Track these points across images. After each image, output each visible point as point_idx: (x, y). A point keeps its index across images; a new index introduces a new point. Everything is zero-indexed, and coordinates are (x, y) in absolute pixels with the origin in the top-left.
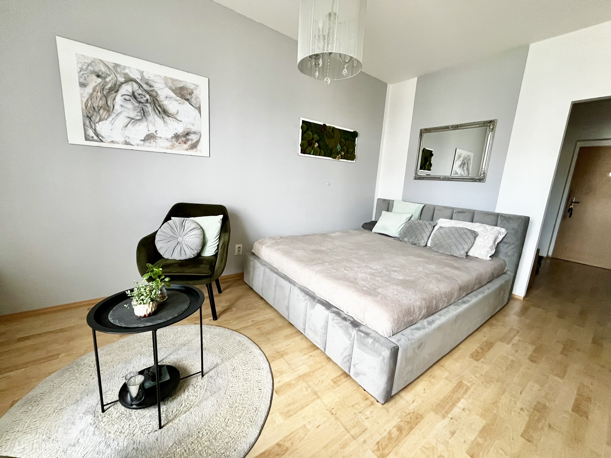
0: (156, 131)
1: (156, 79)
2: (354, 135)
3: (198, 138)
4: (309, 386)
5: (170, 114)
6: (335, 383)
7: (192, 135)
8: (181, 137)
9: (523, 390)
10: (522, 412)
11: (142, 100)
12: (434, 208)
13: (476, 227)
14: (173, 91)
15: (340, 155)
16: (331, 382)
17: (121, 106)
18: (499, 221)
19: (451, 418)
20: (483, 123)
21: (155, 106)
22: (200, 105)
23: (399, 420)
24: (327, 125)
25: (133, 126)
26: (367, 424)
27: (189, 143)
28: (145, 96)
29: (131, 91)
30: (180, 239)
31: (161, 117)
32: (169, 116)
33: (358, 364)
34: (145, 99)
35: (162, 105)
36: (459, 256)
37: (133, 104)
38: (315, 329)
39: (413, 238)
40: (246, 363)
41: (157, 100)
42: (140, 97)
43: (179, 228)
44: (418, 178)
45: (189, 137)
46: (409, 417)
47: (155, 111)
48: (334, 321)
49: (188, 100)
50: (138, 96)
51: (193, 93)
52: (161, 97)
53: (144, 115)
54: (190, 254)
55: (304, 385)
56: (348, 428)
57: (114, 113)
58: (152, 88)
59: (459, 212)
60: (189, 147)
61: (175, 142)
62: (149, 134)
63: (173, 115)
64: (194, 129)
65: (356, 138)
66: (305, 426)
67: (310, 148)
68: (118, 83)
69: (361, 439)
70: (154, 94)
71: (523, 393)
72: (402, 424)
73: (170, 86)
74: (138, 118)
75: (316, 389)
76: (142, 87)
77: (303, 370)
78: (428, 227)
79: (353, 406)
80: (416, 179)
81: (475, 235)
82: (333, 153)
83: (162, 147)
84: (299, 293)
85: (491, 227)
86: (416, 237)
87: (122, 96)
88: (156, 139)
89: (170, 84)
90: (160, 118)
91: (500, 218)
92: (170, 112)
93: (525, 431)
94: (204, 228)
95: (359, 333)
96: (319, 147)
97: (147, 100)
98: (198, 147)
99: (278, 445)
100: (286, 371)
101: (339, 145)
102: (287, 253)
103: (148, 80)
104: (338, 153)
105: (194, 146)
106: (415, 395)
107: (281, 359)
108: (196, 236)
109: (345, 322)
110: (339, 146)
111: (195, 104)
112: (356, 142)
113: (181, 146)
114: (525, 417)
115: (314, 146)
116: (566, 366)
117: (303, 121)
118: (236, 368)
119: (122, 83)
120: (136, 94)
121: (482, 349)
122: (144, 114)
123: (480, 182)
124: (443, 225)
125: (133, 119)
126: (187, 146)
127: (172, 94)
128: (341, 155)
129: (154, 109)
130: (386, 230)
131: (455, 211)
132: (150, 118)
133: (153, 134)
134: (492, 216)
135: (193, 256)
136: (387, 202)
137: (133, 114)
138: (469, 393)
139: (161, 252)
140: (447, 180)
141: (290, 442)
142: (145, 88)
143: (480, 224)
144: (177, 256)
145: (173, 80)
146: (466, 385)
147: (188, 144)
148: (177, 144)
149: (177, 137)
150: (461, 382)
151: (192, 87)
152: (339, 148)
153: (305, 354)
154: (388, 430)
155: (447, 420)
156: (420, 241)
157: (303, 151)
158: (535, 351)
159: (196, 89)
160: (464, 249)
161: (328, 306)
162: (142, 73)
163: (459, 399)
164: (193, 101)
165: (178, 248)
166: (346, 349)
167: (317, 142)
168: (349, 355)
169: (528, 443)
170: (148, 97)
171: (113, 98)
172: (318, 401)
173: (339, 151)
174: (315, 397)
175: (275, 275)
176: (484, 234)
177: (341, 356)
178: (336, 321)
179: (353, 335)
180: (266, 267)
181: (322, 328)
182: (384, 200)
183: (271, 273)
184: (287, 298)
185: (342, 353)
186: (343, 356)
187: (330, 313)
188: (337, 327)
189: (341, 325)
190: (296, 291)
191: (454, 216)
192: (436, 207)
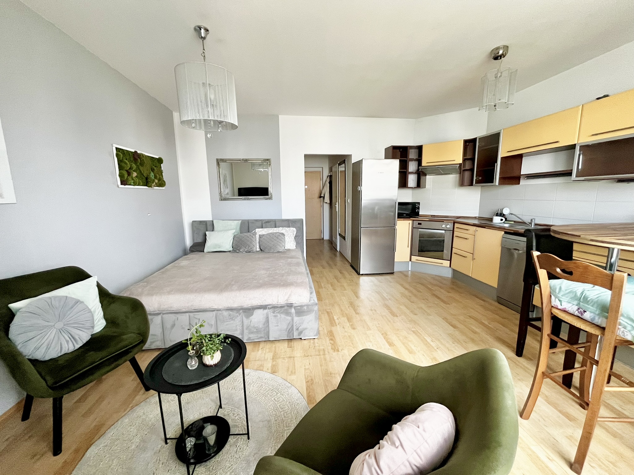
2: (160, 161)
6: (291, 347)
9: (343, 301)
13: (281, 230)
15: (155, 183)
16: (289, 349)
18: (290, 224)
19: (338, 324)
23: (328, 338)
24: (139, 152)
26: (322, 348)
30: (58, 325)
33: (299, 327)
39: (247, 247)
44: (224, 199)
55: (280, 359)
56: (318, 354)
59: (266, 222)
65: (161, 165)
66: (305, 369)
67: (129, 178)
69: (326, 353)
78: (253, 237)
79: (309, 347)
80: (222, 200)
81: (283, 235)
82: (149, 182)
84: (231, 313)
86: (249, 246)
91: (291, 222)
93: (355, 312)
95: (296, 308)
96: (136, 177)
99: (307, 382)
101: (152, 173)
104: (153, 181)
109: (284, 309)
112: (162, 169)
115: (133, 176)
116: (343, 286)
117: (117, 148)
123: (270, 200)
130: (219, 247)
131: (263, 222)
134: (286, 222)
136: (205, 223)
141: (309, 377)
143: (282, 228)
152: (153, 176)
154: (329, 343)
157: (123, 182)
160: (283, 246)
161: (264, 307)
166: (288, 324)
167: (134, 171)
168: (291, 327)
172: (296, 358)
173: (153, 178)
174: (292, 359)
175: (187, 314)
176: (287, 234)
177: (286, 330)
178: (276, 312)
179: (292, 311)
180: (164, 314)
181: (264, 324)
182: (201, 222)
183: (178, 315)
184: (213, 325)
185: (287, 328)
186: (288, 330)
187: (269, 310)
188: (279, 315)
189: (282, 311)
190: (226, 313)
191: (264, 225)
192: (249, 221)
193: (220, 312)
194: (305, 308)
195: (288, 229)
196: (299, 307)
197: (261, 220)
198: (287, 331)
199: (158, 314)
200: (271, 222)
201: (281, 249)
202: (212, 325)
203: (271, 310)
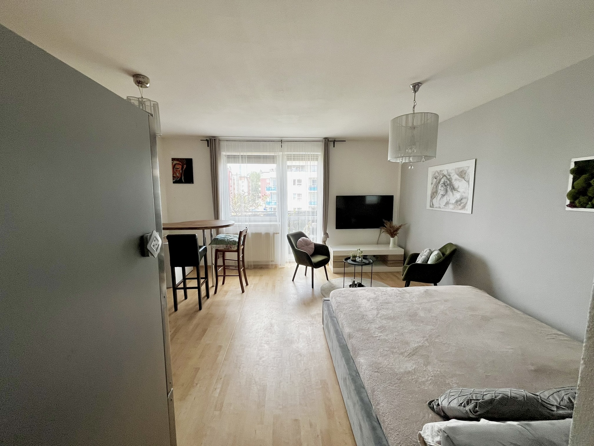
0: (449, 200)
1: (452, 171)
3: (466, 201)
5: (455, 189)
11: (446, 185)
14: (458, 175)
21: (450, 186)
25: (442, 199)
29: (443, 181)
31: (452, 191)
35: (453, 184)
41: (451, 182)
47: (450, 189)
57: (438, 194)
62: (447, 202)
70: (451, 179)
76: (447, 178)
83: (451, 209)
87: (441, 185)
88: (449, 204)
103: (449, 173)
105: (464, 207)
119: (441, 179)
122: (446, 191)
126: (461, 207)
127: (458, 177)
132: (448, 193)
137: (443, 192)
145: (458, 168)
149: (457, 202)
162: (447, 170)
171: (438, 187)
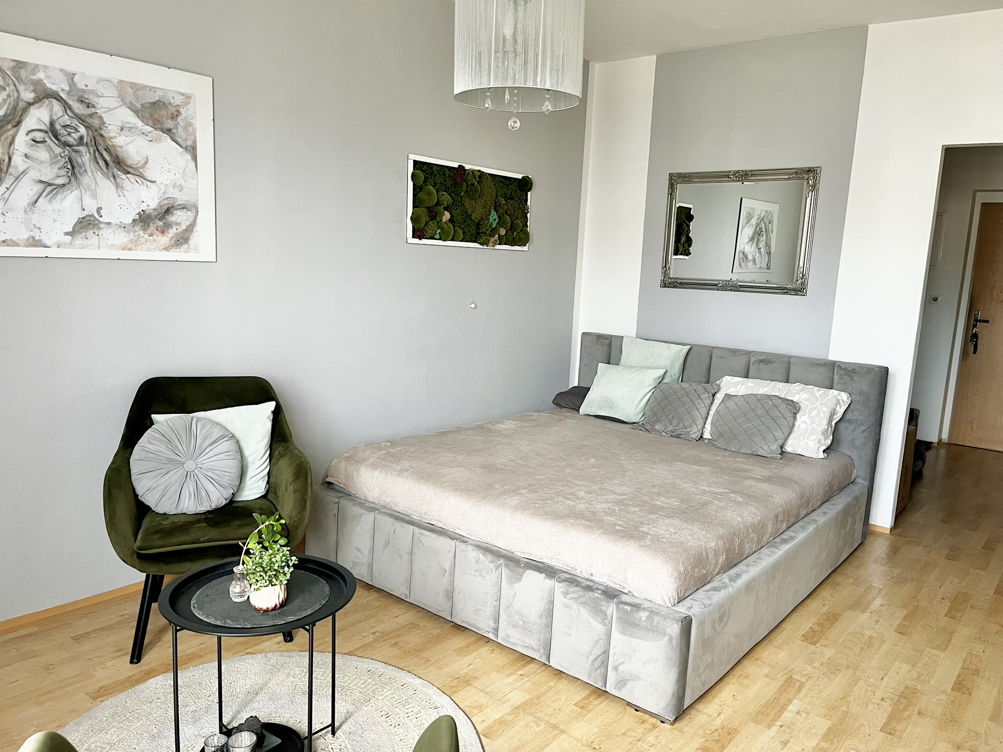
0: (99, 210)
1: (100, 89)
2: (525, 184)
3: (192, 219)
4: (539, 718)
5: (129, 167)
6: (582, 708)
7: (178, 212)
8: (152, 220)
9: (886, 674)
10: (883, 703)
11: (70, 140)
12: (711, 352)
13: (795, 392)
14: (136, 112)
15: (497, 236)
16: (576, 708)
17: (26, 156)
18: (836, 378)
19: (781, 726)
20: (796, 173)
21: (98, 150)
22: (195, 141)
23: (703, 740)
24: (467, 167)
25: (50, 200)
27: (172, 232)
28: (77, 131)
29: (47, 120)
30: (190, 465)
31: (110, 174)
32: (129, 173)
33: (623, 663)
34: (76, 136)
35: (114, 146)
36: (769, 456)
37: (50, 149)
38: (524, 622)
39: (675, 422)
40: (403, 702)
41: (102, 136)
42: (66, 133)
43: (184, 438)
44: (670, 283)
45: (172, 218)
46: (716, 734)
47: (98, 163)
48: (568, 597)
49: (168, 131)
50: (63, 132)
51: (179, 113)
52: (111, 130)
53: (74, 174)
54: (217, 498)
55: (530, 718)
57: (11, 174)
58: (93, 110)
59: (761, 361)
60: (173, 242)
61: (141, 233)
62: (83, 218)
63: (135, 169)
64: (181, 198)
65: (529, 193)
67: (433, 225)
68: (22, 105)
70: (96, 122)
71: (886, 679)
72: (708, 744)
73: (131, 103)
74: (60, 181)
75: (553, 721)
76: (70, 109)
77: (518, 697)
78: (702, 397)
79: (624, 734)
80: (665, 287)
81: (794, 408)
82: (482, 233)
83: (113, 246)
84: (481, 556)
85: (823, 391)
86: (681, 420)
87: (27, 134)
88: (99, 228)
89: (130, 98)
90: (108, 178)
91: (838, 373)
92: (129, 162)
93: (887, 724)
94: (237, 436)
95: (621, 606)
96: (451, 220)
97: (81, 138)
98: (192, 242)
100: (487, 704)
101: (493, 213)
102: (427, 477)
103: (84, 91)
104: (493, 232)
105: (182, 239)
106: (720, 706)
107: (468, 688)
108: (227, 455)
109: (590, 594)
110: (494, 216)
111: (185, 140)
112: (529, 203)
113: (155, 240)
114: (887, 707)
115: (441, 220)
116: (952, 633)
117: (416, 163)
118: (390, 713)
119: (30, 104)
120: (58, 127)
121: (820, 625)
122: (73, 169)
123: (797, 295)
124: (732, 391)
125: (50, 185)
126: (168, 240)
127: (134, 120)
128: (499, 235)
129: (95, 157)
130: (611, 408)
131: (753, 359)
132: (86, 180)
133: (92, 216)
134: (823, 369)
135: (224, 502)
136: (607, 341)
137: (49, 173)
138: (804, 691)
139: (149, 499)
140: (731, 290)
142: (77, 111)
143: (802, 386)
144: (190, 505)
146: (798, 681)
147: (170, 236)
148: (146, 236)
149: (144, 220)
150: (791, 677)
151: (178, 100)
152: (495, 220)
153: (510, 674)
155: (774, 729)
156: (688, 429)
157: (418, 233)
158: (905, 618)
159: (186, 104)
160: (776, 440)
161: (550, 571)
162: (71, 77)
163: (790, 701)
164: (180, 132)
165: (190, 486)
166: (597, 642)
167: (446, 209)
168: (604, 652)
169: (890, 736)
170: (82, 130)
171: (9, 140)
172: (564, 736)
173: (494, 226)
174: (556, 732)
175: (411, 527)
176: (810, 406)
177: (588, 658)
178: (571, 595)
179: (609, 612)
180: (380, 513)
181: (541, 617)
182: (600, 337)
183: (398, 525)
184: (447, 573)
185: (590, 653)
186: (592, 658)
187: (556, 583)
188: (574, 605)
189: (584, 599)
190: (473, 554)
191: (752, 369)
192: (715, 351)
193: (463, 546)
194: (644, 615)
195: (818, 392)
196: (628, 608)
197: (748, 353)
198: (590, 661)
199: (372, 509)
200: (774, 362)
201: (765, 447)
202: (445, 571)
203: (561, 584)
